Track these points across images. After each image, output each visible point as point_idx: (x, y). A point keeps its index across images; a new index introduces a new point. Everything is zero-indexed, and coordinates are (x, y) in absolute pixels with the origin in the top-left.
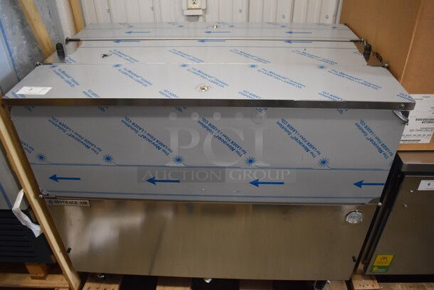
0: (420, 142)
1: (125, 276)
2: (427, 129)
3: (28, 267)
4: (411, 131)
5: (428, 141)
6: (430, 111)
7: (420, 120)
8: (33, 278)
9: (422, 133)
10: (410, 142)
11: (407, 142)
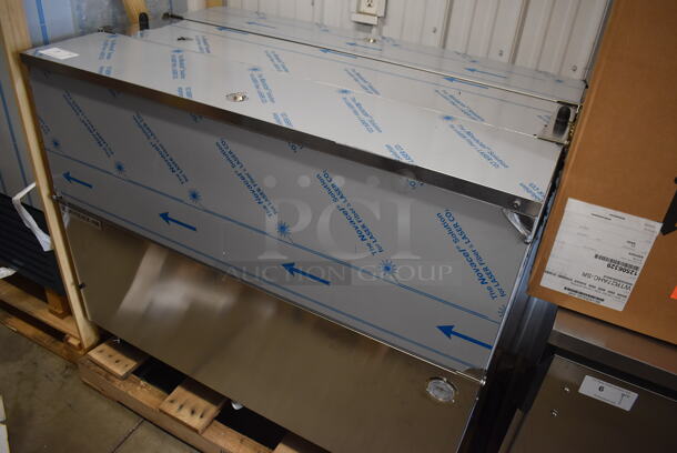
0: (602, 303)
1: (152, 358)
2: (617, 283)
3: (48, 294)
4: (584, 275)
5: (620, 307)
6: (625, 247)
7: (603, 258)
8: (51, 311)
9: (608, 287)
10: (582, 298)
11: (576, 296)
